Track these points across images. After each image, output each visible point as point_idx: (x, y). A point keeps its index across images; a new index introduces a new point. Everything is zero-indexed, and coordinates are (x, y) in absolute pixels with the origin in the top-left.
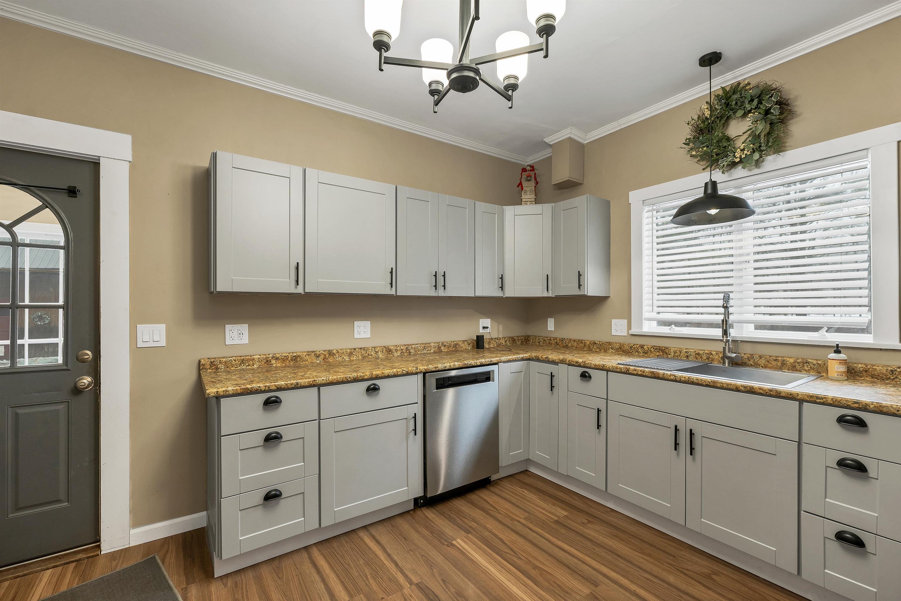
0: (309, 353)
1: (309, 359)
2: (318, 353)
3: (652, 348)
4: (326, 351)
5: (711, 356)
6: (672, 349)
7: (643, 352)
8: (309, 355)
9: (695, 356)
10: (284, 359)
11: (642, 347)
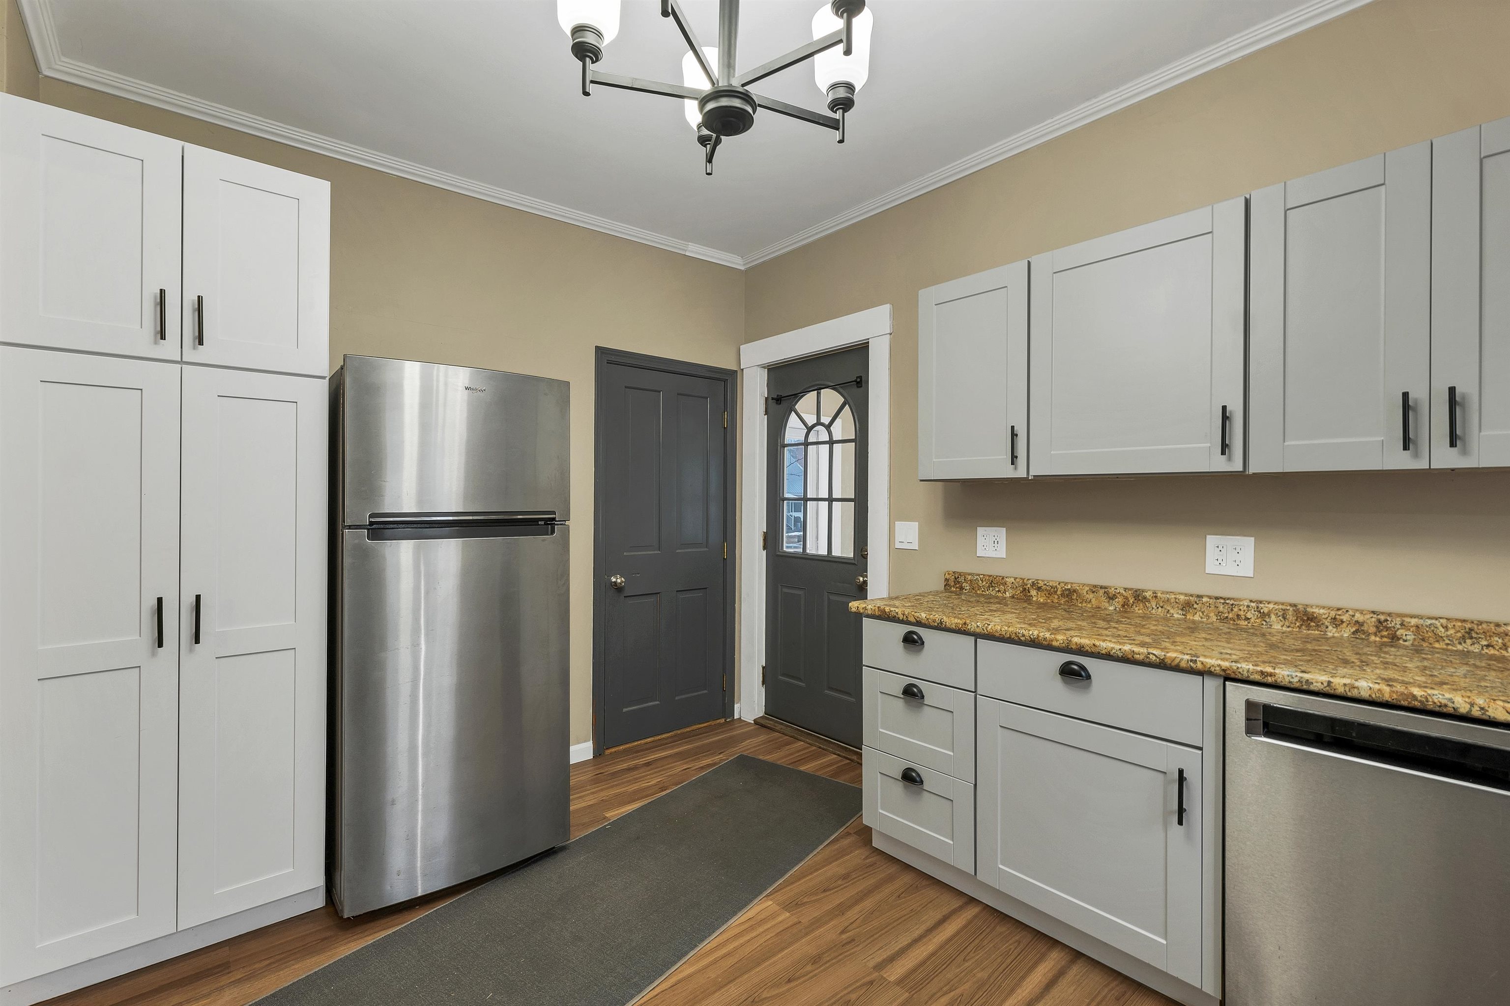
0: (1094, 589)
1: (1093, 600)
2: (1112, 591)
4: (1131, 589)
8: (1094, 592)
10: (1051, 591)
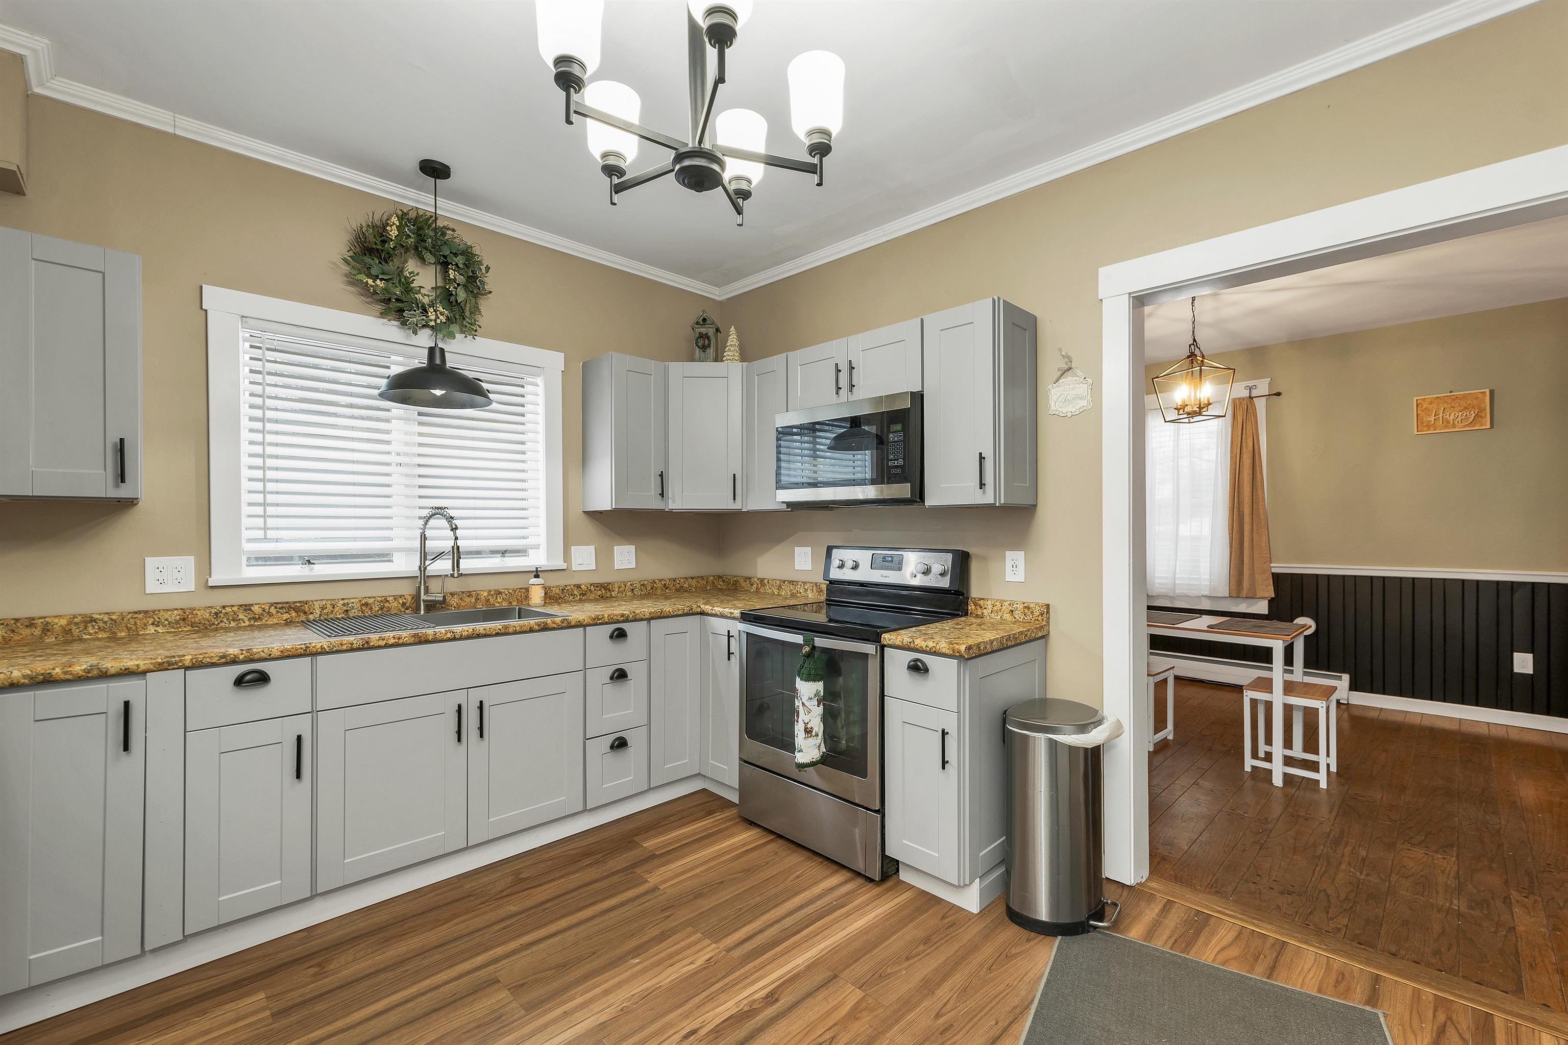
3: (273, 607)
5: (387, 605)
6: (315, 603)
7: (249, 620)
9: (359, 609)
11: (247, 608)
